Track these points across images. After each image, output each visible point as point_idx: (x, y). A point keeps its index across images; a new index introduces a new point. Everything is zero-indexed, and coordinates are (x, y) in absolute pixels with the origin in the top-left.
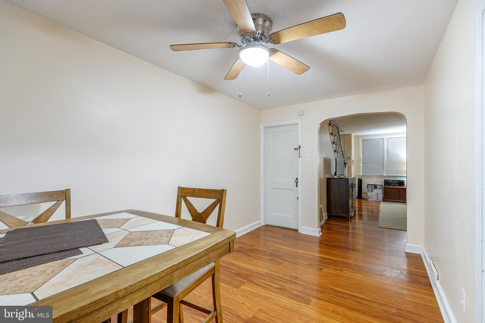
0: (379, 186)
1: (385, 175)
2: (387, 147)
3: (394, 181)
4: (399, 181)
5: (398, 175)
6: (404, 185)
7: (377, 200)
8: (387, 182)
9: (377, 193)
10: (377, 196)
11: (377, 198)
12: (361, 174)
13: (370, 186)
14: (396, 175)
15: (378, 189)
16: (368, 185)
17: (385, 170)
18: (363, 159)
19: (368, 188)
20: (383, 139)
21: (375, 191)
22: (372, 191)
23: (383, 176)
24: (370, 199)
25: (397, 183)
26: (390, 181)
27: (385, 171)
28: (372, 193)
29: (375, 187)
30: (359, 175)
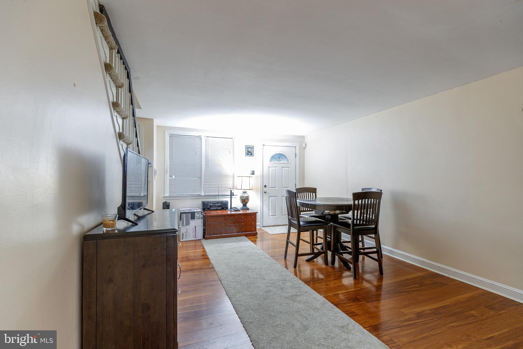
0: (198, 214)
1: (203, 194)
2: (206, 151)
3: (216, 203)
4: (221, 202)
5: (220, 194)
6: (227, 208)
7: (196, 237)
8: (206, 207)
9: (195, 227)
10: (195, 231)
11: (195, 235)
12: (167, 194)
13: (185, 215)
14: (217, 194)
15: (197, 219)
16: (181, 213)
17: (203, 185)
18: (170, 168)
19: (181, 219)
20: (200, 137)
21: (193, 223)
22: (188, 223)
23: (200, 196)
24: (184, 238)
25: (219, 206)
26: (210, 204)
27: (202, 188)
28: (188, 227)
29: (193, 215)
30: (164, 197)
